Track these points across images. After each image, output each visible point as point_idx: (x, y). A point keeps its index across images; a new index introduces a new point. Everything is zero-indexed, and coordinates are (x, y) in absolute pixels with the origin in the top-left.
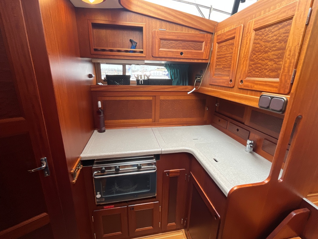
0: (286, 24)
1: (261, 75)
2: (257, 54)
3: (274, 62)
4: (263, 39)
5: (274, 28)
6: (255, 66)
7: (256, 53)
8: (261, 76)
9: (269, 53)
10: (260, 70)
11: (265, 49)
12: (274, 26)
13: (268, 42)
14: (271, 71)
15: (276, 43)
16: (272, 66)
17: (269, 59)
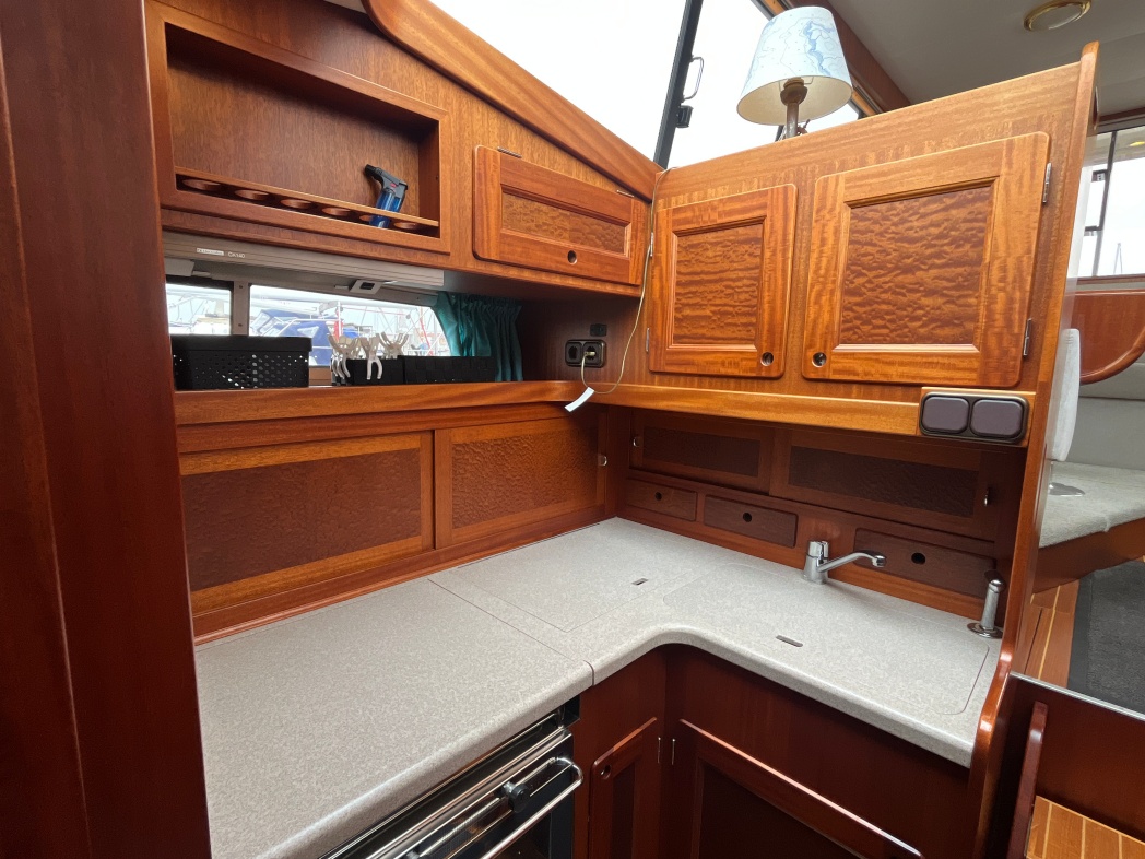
0: (970, 196)
1: (897, 336)
2: (871, 274)
3: (945, 300)
4: (887, 232)
5: (925, 205)
6: (868, 308)
7: (864, 271)
8: (898, 339)
9: (919, 274)
10: (891, 321)
11: (900, 261)
12: (925, 199)
13: (912, 241)
14: (939, 324)
15: (943, 245)
16: (939, 308)
17: (922, 288)
